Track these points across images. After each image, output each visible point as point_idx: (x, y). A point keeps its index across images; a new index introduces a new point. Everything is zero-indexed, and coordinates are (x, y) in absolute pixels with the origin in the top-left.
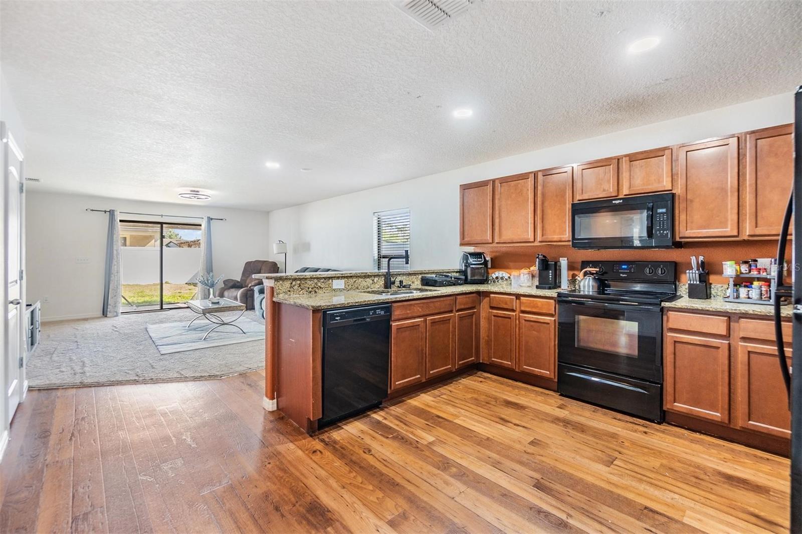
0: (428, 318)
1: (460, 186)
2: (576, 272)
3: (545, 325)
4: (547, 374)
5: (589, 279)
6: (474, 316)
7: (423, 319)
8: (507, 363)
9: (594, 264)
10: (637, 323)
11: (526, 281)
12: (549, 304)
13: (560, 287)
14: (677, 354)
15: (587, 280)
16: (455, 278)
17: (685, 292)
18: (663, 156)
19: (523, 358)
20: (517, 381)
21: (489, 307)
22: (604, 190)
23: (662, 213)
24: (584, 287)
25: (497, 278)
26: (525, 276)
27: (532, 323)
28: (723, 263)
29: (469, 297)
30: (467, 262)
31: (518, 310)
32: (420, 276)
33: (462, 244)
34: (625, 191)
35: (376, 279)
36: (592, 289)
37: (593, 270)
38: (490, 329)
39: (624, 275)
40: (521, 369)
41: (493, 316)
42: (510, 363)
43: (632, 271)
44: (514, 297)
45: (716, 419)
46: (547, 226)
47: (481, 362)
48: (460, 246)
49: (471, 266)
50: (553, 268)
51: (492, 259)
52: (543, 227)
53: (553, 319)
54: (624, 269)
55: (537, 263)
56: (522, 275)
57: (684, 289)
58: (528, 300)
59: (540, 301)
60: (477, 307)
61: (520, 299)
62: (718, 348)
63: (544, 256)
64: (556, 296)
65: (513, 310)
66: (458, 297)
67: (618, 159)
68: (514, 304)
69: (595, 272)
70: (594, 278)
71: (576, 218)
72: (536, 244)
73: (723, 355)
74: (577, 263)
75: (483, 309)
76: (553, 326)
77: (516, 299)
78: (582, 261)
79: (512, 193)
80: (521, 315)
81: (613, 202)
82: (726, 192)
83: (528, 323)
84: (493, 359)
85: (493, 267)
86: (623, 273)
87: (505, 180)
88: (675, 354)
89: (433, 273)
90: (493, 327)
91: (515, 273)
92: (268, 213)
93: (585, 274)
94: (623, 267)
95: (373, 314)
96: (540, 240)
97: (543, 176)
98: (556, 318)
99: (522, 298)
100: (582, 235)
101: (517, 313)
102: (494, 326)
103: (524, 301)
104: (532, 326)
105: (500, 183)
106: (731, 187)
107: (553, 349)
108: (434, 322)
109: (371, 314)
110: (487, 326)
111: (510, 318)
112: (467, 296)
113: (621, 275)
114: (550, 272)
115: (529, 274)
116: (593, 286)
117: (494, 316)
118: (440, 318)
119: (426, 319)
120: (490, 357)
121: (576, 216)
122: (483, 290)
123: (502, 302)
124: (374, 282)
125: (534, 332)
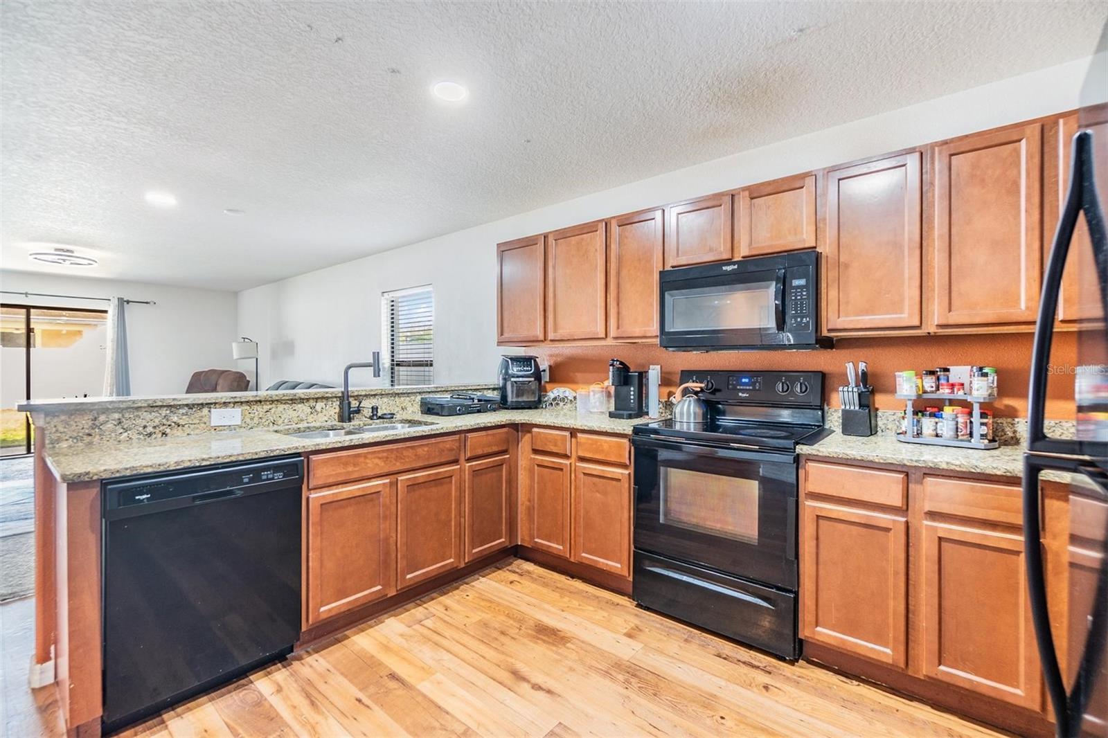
0: (399, 478)
1: (497, 244)
2: (672, 389)
3: (614, 482)
4: (618, 568)
5: (690, 401)
6: (504, 466)
7: (388, 481)
8: (556, 546)
9: (699, 375)
10: (757, 482)
11: (598, 404)
12: (619, 446)
13: (647, 414)
14: (821, 538)
15: (687, 402)
16: (479, 400)
17: (837, 424)
18: (802, 187)
19: (581, 541)
20: (573, 577)
21: (531, 451)
22: (711, 250)
23: (798, 287)
24: (682, 414)
25: (555, 399)
26: (598, 395)
27: (596, 480)
28: (897, 374)
29: (493, 435)
30: (507, 373)
31: (574, 456)
32: (419, 398)
33: (500, 343)
34: (743, 251)
35: (319, 405)
36: (695, 418)
37: (697, 386)
38: (531, 488)
39: (744, 395)
40: (578, 559)
41: (536, 466)
42: (561, 547)
43: (757, 388)
44: (567, 434)
45: (884, 659)
46: (624, 312)
47: (519, 544)
48: (498, 345)
49: (512, 379)
50: (636, 381)
51: (550, 367)
52: (618, 313)
53: (626, 472)
54: (745, 384)
55: (611, 374)
56: (592, 394)
57: (836, 419)
58: (588, 439)
59: (606, 442)
60: (510, 451)
61: (576, 437)
62: (888, 530)
63: (621, 363)
64: (630, 433)
65: (566, 457)
66: (470, 435)
67: (733, 196)
68: (568, 447)
69: (699, 389)
70: (699, 400)
71: (666, 294)
72: (609, 342)
73: (895, 544)
74: (674, 373)
75: (522, 453)
76: (627, 485)
77: (571, 437)
78: (682, 371)
79: (573, 255)
80: (577, 464)
81: (724, 268)
82: (901, 249)
83: (590, 478)
84: (536, 540)
85: (553, 380)
86: (743, 391)
87: (563, 235)
88: (817, 539)
89: (447, 391)
90: (536, 485)
91: (582, 391)
92: (235, 294)
93: (686, 392)
94: (744, 380)
95: (251, 480)
96: (614, 336)
97: (619, 226)
98: (631, 470)
99: (579, 435)
100: (677, 325)
101: (572, 460)
102: (538, 483)
103: (583, 441)
105: (555, 240)
106: (910, 239)
107: (626, 524)
108: (413, 486)
109: (246, 480)
110: (528, 482)
111: (562, 470)
112: (490, 432)
113: (740, 394)
114: (632, 389)
115: (603, 391)
116: (695, 413)
117: (538, 465)
118: (429, 475)
119: (397, 479)
120: (532, 537)
121: (666, 293)
122: (521, 420)
123: (550, 442)
124: (316, 411)
125: (598, 495)
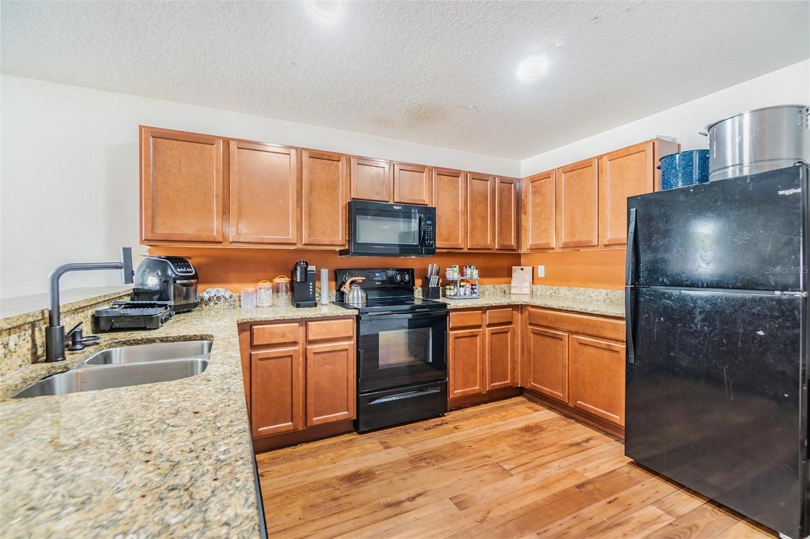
1: (140, 128)
3: (342, 353)
4: (345, 415)
5: (357, 289)
9: (356, 271)
12: (345, 325)
15: (355, 290)
18: (423, 172)
19: (310, 409)
22: (377, 193)
23: (429, 225)
24: (353, 298)
26: (268, 292)
27: (324, 355)
28: (447, 269)
30: (165, 275)
31: (301, 339)
33: (147, 242)
34: (396, 198)
36: (362, 301)
37: (360, 279)
39: (379, 283)
40: (308, 425)
42: (290, 423)
43: (385, 279)
44: (297, 324)
45: (477, 392)
46: (313, 224)
49: (179, 282)
50: (313, 278)
52: (310, 225)
53: (350, 343)
54: (377, 277)
56: (260, 291)
58: (318, 324)
59: (335, 324)
61: (306, 325)
63: (305, 264)
65: (295, 343)
68: (298, 334)
69: (361, 281)
70: (362, 289)
71: (358, 218)
72: (300, 247)
76: (352, 352)
77: (301, 326)
80: (307, 347)
81: (394, 207)
82: (458, 213)
83: (319, 355)
84: (260, 430)
86: (377, 281)
88: (455, 348)
93: (352, 284)
94: (376, 274)
96: (306, 243)
97: (309, 158)
98: (353, 342)
99: (309, 323)
101: (300, 345)
103: (312, 327)
104: (323, 359)
105: (239, 148)
111: (289, 356)
113: (377, 283)
114: (311, 284)
116: (362, 297)
117: (260, 359)
121: (357, 216)
122: (242, 320)
123: (277, 334)
124: (10, 351)
125: (328, 366)
